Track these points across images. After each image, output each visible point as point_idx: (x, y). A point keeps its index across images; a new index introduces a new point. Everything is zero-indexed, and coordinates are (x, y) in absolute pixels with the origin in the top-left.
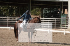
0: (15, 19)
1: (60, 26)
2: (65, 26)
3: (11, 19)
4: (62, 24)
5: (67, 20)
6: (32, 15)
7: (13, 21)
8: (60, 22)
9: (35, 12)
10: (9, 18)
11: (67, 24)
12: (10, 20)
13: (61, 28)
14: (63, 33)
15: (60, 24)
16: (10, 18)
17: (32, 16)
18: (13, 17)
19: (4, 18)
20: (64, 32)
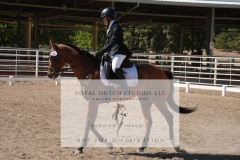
0: (169, 58)
3: (160, 58)
6: (217, 48)
7: (164, 63)
9: (226, 40)
10: (154, 56)
12: (157, 63)
16: (157, 58)
17: (215, 51)
18: (165, 53)
19: (140, 58)
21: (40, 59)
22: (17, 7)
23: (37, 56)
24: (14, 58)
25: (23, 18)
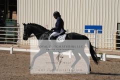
1: (4, 40)
2: (12, 40)
4: (8, 37)
5: (16, 30)
8: (4, 33)
11: (16, 37)
13: (6, 43)
14: (10, 51)
15: (4, 36)
20: (10, 49)
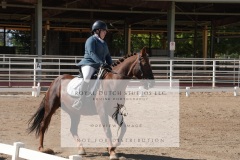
21: (217, 69)
22: (194, 17)
23: (214, 66)
24: (190, 69)
25: (199, 27)
